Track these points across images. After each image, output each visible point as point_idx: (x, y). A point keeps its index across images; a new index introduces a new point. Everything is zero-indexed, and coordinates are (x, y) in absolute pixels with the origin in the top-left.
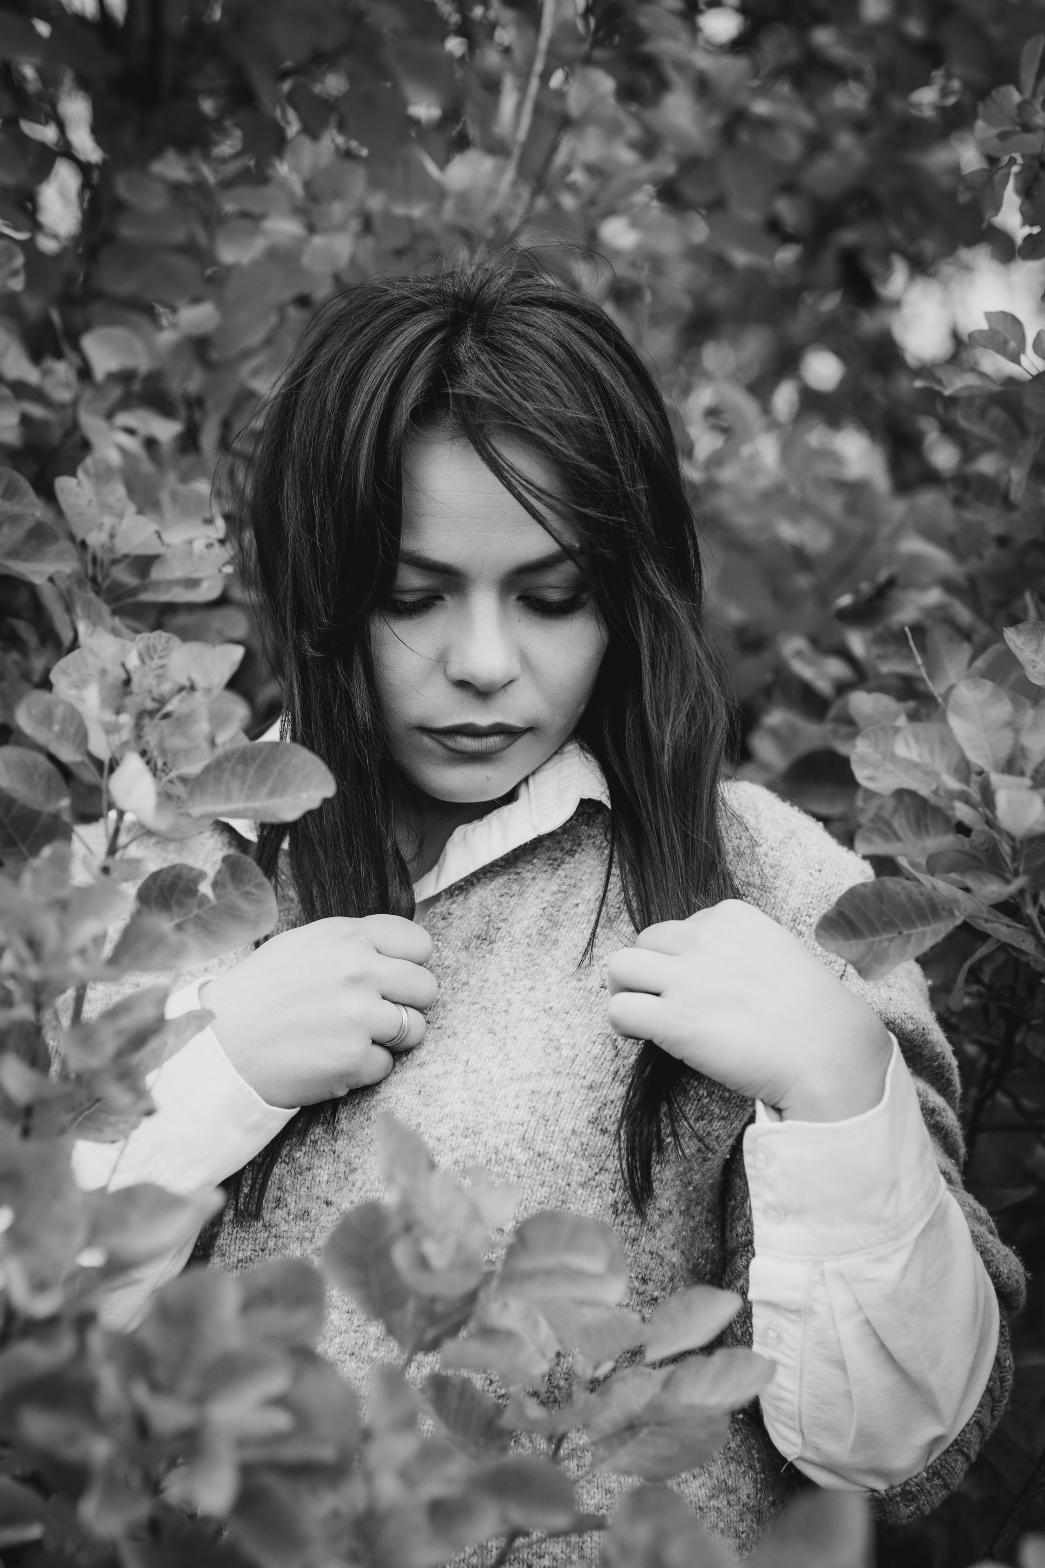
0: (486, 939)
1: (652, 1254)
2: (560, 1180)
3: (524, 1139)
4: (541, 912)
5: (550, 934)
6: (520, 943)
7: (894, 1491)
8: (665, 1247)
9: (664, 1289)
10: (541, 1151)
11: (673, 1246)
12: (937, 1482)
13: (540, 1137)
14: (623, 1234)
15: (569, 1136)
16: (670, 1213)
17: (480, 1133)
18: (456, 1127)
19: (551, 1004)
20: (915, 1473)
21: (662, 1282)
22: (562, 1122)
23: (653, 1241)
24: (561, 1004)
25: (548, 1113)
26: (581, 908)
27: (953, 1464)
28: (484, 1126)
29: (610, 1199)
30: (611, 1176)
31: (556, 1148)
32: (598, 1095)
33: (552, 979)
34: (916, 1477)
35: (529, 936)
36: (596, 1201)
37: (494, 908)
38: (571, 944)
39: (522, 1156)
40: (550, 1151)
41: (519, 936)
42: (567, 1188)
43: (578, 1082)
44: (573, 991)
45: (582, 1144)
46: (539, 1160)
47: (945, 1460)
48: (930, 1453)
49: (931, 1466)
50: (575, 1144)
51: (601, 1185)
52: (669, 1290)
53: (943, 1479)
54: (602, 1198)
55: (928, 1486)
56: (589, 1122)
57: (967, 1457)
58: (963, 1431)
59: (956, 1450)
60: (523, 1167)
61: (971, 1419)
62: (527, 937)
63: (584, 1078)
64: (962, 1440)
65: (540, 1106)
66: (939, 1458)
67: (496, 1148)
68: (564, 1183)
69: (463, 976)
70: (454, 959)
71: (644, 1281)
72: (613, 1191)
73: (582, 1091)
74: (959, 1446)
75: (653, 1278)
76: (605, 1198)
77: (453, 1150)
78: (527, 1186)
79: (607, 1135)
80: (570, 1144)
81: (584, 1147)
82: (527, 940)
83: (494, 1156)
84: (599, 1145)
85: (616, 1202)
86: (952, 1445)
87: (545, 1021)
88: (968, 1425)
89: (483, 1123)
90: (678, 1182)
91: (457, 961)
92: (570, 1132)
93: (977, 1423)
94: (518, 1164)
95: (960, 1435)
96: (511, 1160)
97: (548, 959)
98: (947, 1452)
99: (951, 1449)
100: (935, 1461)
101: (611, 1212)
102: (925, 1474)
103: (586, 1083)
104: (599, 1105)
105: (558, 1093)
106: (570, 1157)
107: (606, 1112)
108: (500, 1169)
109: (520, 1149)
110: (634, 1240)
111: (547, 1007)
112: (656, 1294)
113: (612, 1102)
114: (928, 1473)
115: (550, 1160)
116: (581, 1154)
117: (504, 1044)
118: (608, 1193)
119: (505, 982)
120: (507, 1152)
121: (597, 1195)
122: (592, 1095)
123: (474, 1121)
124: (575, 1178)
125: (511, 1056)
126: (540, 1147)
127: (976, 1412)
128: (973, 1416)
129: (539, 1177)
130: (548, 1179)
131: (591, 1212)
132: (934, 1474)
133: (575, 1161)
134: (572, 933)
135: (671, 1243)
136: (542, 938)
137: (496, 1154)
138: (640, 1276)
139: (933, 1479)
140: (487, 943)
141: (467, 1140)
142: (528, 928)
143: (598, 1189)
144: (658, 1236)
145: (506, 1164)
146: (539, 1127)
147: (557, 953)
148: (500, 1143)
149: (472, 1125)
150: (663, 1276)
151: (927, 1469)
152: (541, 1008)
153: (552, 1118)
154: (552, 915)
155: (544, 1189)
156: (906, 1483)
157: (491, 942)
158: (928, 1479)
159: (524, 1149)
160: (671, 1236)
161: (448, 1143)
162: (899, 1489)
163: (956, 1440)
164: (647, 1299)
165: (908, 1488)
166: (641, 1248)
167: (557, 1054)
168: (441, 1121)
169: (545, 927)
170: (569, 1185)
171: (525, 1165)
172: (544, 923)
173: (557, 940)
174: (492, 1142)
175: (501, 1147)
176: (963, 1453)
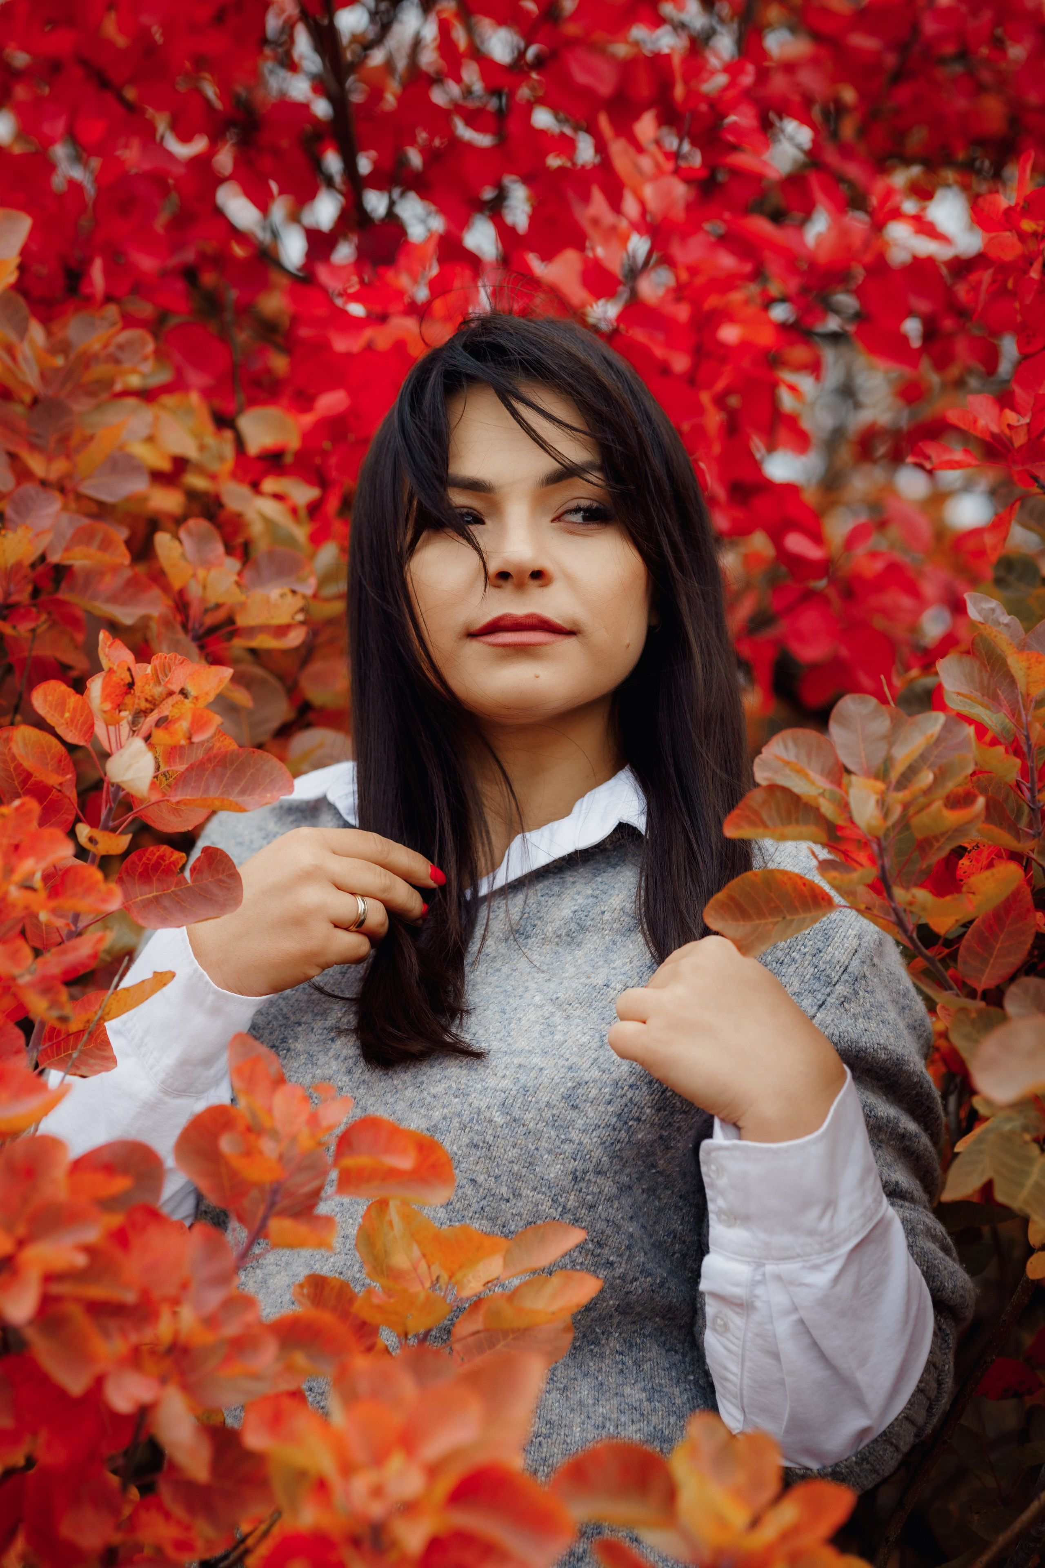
0: (523, 934)
1: (608, 1221)
2: (530, 1145)
3: (503, 1105)
4: (571, 915)
5: (576, 937)
6: (550, 941)
7: (825, 1471)
8: (622, 1218)
9: (620, 1256)
10: (517, 1117)
11: (631, 1218)
12: (866, 1466)
13: (518, 1105)
14: (580, 1199)
15: (543, 1107)
16: (630, 1188)
17: (468, 1095)
18: (450, 1087)
19: (559, 995)
20: (845, 1457)
21: (619, 1249)
22: (539, 1094)
23: (610, 1210)
24: (567, 996)
25: (529, 1085)
26: (607, 916)
27: (881, 1453)
28: (472, 1089)
29: (571, 1166)
30: (574, 1146)
31: (530, 1116)
32: (576, 1075)
33: (567, 975)
34: (846, 1460)
35: (559, 936)
36: (558, 1166)
37: (534, 905)
38: (592, 947)
39: (499, 1119)
40: (525, 1118)
41: (551, 935)
42: (536, 1152)
43: (561, 1062)
44: (580, 986)
45: (554, 1116)
46: (514, 1124)
47: (873, 1448)
48: (861, 1441)
49: (860, 1452)
50: (548, 1114)
51: (565, 1153)
52: (625, 1258)
53: (872, 1465)
54: (564, 1165)
55: (857, 1469)
56: (563, 1097)
57: (897, 1448)
58: (892, 1424)
59: (885, 1441)
60: (499, 1129)
61: (900, 1414)
62: (557, 936)
63: (567, 1060)
64: (890, 1432)
65: (523, 1078)
66: (868, 1446)
67: (479, 1110)
68: (533, 1148)
69: (498, 964)
70: (494, 948)
71: (600, 1245)
72: (575, 1160)
73: (563, 1070)
74: (887, 1437)
75: (609, 1243)
76: (567, 1165)
77: (444, 1106)
78: (501, 1145)
79: (577, 1111)
80: (543, 1114)
81: (555, 1118)
82: (557, 940)
83: (476, 1116)
84: (568, 1118)
85: (576, 1170)
86: (880, 1436)
87: (549, 1008)
88: (896, 1419)
89: (472, 1086)
90: (640, 1163)
91: (497, 950)
92: (545, 1104)
93: (906, 1417)
94: (496, 1126)
95: (888, 1427)
96: (490, 1121)
97: (570, 958)
98: (875, 1441)
99: (879, 1439)
100: (864, 1448)
101: (570, 1178)
102: (854, 1459)
103: (567, 1064)
104: (574, 1084)
105: (541, 1069)
106: (541, 1125)
107: (579, 1091)
108: (479, 1128)
109: (498, 1113)
110: (591, 1207)
111: (554, 997)
112: (611, 1258)
113: (586, 1083)
114: (857, 1458)
115: (524, 1125)
116: (551, 1123)
117: (510, 1024)
118: (570, 1161)
119: (529, 973)
120: (488, 1114)
121: (560, 1161)
122: (570, 1075)
123: (466, 1084)
124: (543, 1144)
125: (512, 1034)
126: (517, 1113)
127: (905, 1408)
128: (902, 1412)
129: (512, 1139)
130: (519, 1142)
131: (552, 1175)
132: (863, 1459)
133: (545, 1130)
134: (596, 938)
135: (630, 1215)
136: (569, 939)
137: (478, 1115)
138: (595, 1240)
139: (862, 1464)
140: (523, 937)
141: (457, 1100)
142: (559, 929)
143: (562, 1156)
144: (615, 1207)
145: (485, 1124)
146: (518, 1095)
147: (579, 953)
148: (483, 1105)
149: (463, 1087)
150: (620, 1243)
151: (856, 1455)
152: (548, 997)
153: (531, 1089)
154: (581, 919)
155: (515, 1150)
156: (837, 1465)
157: (528, 937)
158: (856, 1463)
159: (502, 1114)
160: (628, 1208)
161: (441, 1101)
162: (830, 1470)
163: (884, 1432)
164: (602, 1261)
165: (838, 1469)
166: (597, 1215)
167: (550, 1037)
168: (440, 1081)
169: (573, 930)
170: (537, 1149)
171: (502, 1127)
172: (573, 926)
173: (581, 942)
174: (476, 1103)
175: (483, 1109)
176: (892, 1444)
